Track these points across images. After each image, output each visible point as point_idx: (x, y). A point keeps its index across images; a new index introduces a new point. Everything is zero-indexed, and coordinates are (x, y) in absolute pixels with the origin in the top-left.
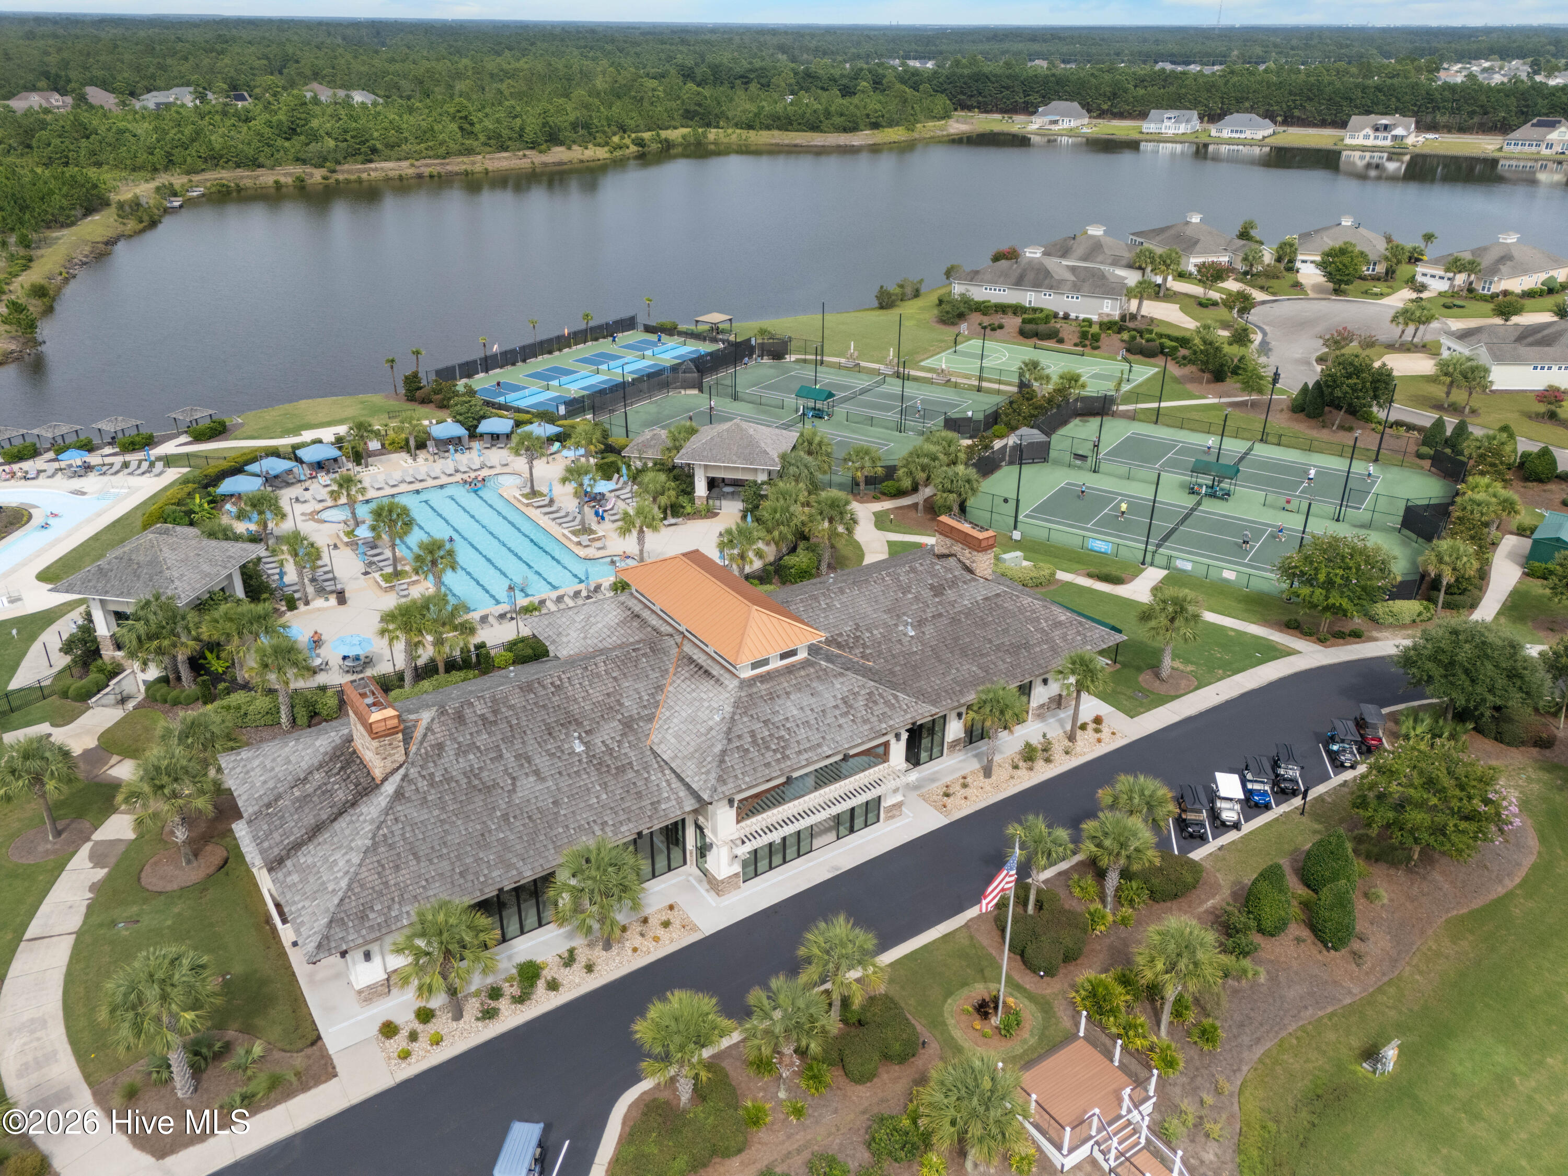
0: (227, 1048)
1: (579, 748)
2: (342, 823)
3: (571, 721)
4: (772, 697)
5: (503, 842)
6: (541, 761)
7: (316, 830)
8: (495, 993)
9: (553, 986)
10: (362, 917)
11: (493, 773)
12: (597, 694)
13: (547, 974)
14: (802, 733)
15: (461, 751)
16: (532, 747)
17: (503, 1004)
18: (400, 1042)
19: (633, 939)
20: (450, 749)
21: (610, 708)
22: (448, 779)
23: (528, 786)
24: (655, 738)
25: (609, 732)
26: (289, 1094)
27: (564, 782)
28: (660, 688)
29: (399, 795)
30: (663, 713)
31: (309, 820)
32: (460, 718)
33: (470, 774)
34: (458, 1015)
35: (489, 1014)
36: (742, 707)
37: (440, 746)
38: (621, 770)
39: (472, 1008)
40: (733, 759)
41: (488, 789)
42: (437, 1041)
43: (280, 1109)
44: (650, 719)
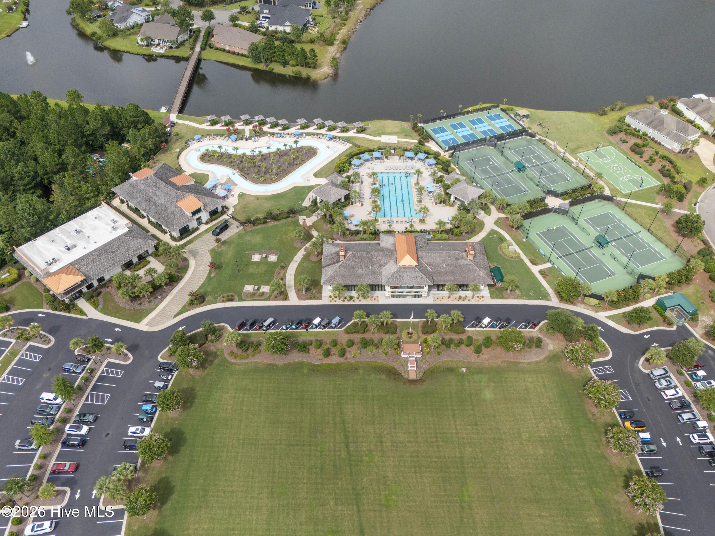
0: (311, 289)
1: (370, 267)
2: (333, 265)
3: (371, 262)
4: (403, 272)
6: (364, 267)
7: (330, 265)
8: (346, 298)
9: (354, 301)
10: (330, 281)
11: (356, 266)
12: (378, 259)
13: (354, 299)
14: (405, 280)
15: (353, 261)
16: (363, 264)
17: (346, 300)
18: (331, 299)
19: (369, 299)
21: (378, 262)
22: (349, 265)
23: (360, 270)
24: (383, 270)
25: (377, 266)
26: (316, 299)
27: (366, 272)
28: (389, 261)
29: (341, 265)
30: (386, 266)
31: (330, 262)
32: (355, 255)
33: (353, 265)
34: (340, 299)
35: (344, 301)
36: (397, 272)
37: (350, 259)
38: (375, 273)
39: (341, 299)
40: (390, 280)
41: (354, 269)
42: (336, 301)
43: (314, 301)
44: (384, 266)
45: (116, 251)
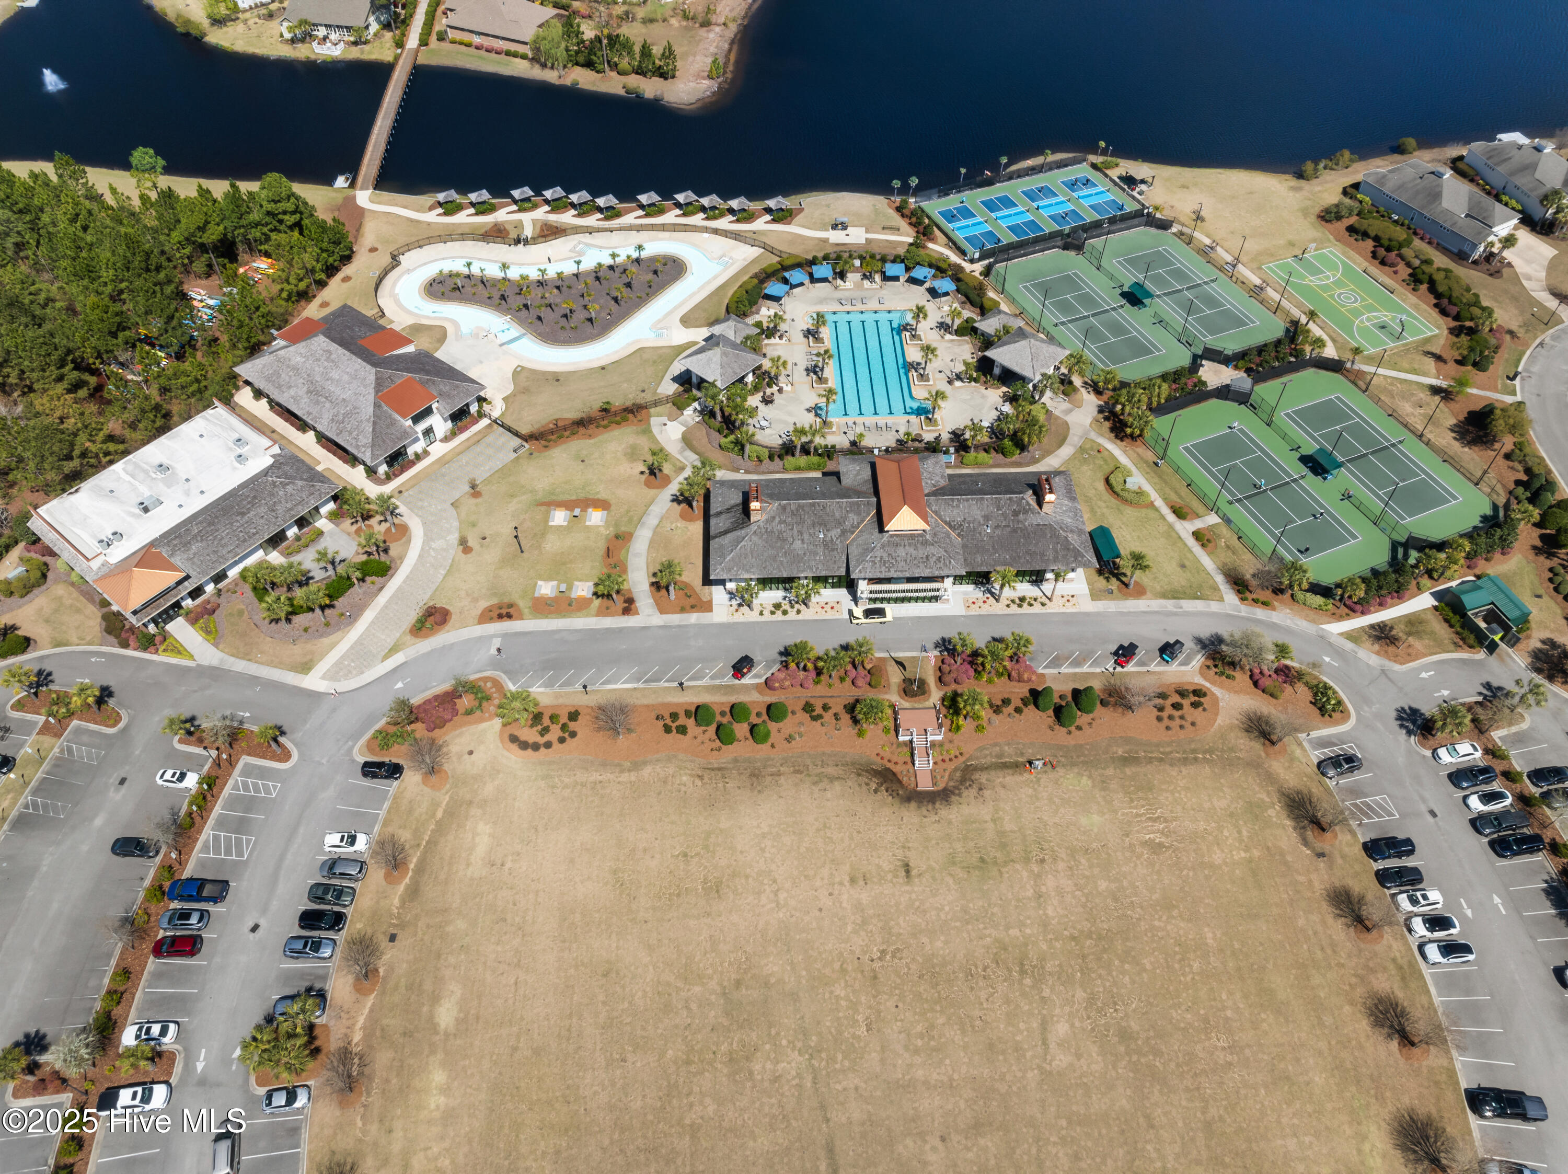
1: (821, 536)
2: (736, 533)
3: (823, 524)
5: (781, 562)
6: (806, 536)
7: (728, 531)
9: (785, 613)
11: (787, 535)
12: (837, 515)
14: (901, 563)
15: (780, 522)
16: (805, 529)
17: (766, 612)
19: (818, 608)
20: (777, 519)
21: (839, 524)
22: (772, 532)
23: (798, 544)
24: (851, 542)
25: (835, 533)
26: (698, 611)
27: (811, 547)
28: (863, 521)
29: (755, 532)
30: (858, 533)
31: (727, 526)
32: (784, 509)
33: (780, 532)
34: (752, 609)
35: (762, 613)
36: (883, 545)
37: (773, 517)
38: (833, 550)
40: (868, 564)
41: (784, 540)
42: (743, 615)
44: (854, 534)
45: (249, 510)
